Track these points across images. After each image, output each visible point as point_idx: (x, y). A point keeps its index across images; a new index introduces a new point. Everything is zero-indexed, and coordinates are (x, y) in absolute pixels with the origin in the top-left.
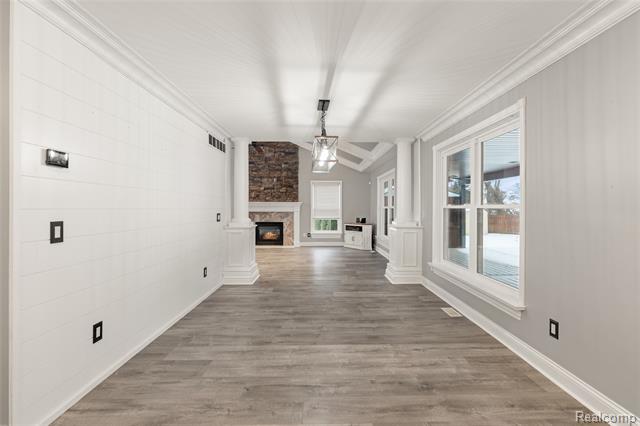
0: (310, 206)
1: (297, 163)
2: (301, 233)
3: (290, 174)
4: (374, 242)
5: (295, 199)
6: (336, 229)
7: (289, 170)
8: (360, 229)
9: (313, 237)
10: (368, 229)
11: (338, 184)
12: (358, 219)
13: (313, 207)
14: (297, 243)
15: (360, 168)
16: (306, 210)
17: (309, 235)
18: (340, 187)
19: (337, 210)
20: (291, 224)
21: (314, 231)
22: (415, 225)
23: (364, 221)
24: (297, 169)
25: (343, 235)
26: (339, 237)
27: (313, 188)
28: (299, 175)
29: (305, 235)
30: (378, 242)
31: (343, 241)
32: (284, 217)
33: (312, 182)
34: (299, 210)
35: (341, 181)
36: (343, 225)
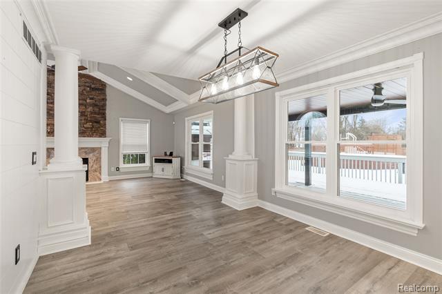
0: (119, 141)
1: (104, 100)
2: (109, 167)
3: (97, 110)
4: (182, 171)
5: (103, 134)
6: (144, 162)
7: (96, 105)
8: (170, 161)
9: (122, 170)
10: (176, 161)
11: (146, 122)
12: (166, 153)
13: (122, 142)
14: (105, 177)
15: (168, 110)
16: (115, 145)
17: (118, 169)
18: (148, 125)
19: (145, 145)
20: (98, 159)
21: (122, 165)
22: (250, 158)
23: (171, 154)
24: (105, 105)
25: (152, 167)
26: (148, 169)
27: (122, 125)
28: (107, 112)
29: (113, 169)
30: (186, 171)
31: (152, 172)
32: (90, 153)
33: (120, 119)
34: (107, 145)
35: (149, 120)
36: (151, 158)
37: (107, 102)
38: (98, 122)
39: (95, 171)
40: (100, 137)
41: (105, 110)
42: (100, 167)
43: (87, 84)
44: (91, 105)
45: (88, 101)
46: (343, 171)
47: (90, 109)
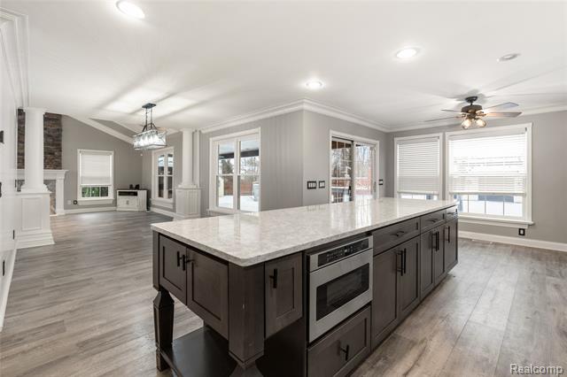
0: (76, 174)
1: (60, 130)
2: (65, 202)
3: (50, 141)
4: (149, 204)
5: (58, 166)
6: (107, 195)
7: (50, 136)
8: (136, 194)
9: (80, 204)
10: (142, 194)
11: (109, 154)
12: (131, 186)
13: (80, 174)
14: (60, 211)
16: (72, 178)
17: (75, 202)
18: (111, 157)
19: (109, 178)
21: (80, 198)
22: (195, 187)
23: (138, 187)
24: (60, 135)
25: (115, 200)
26: (111, 202)
27: (80, 156)
28: (63, 143)
29: (70, 202)
30: (153, 203)
31: (116, 206)
33: (79, 150)
34: (63, 178)
35: (113, 152)
36: (115, 191)
37: (63, 133)
40: (55, 169)
41: (61, 141)
42: (55, 200)
46: (242, 197)
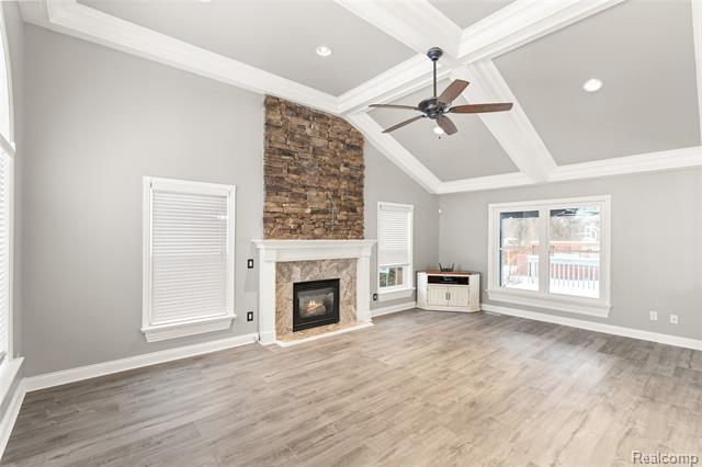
0: (377, 246)
1: (362, 167)
3: (352, 186)
5: (360, 233)
7: (352, 178)
11: (409, 211)
14: (365, 315)
17: (375, 297)
18: (410, 214)
19: (406, 253)
20: (353, 281)
21: (380, 289)
25: (415, 290)
26: (410, 294)
27: (380, 215)
32: (342, 269)
35: (412, 207)
37: (365, 173)
38: (354, 210)
39: (349, 303)
42: (355, 295)
43: (341, 137)
44: (345, 177)
45: (342, 169)
47: (344, 185)
